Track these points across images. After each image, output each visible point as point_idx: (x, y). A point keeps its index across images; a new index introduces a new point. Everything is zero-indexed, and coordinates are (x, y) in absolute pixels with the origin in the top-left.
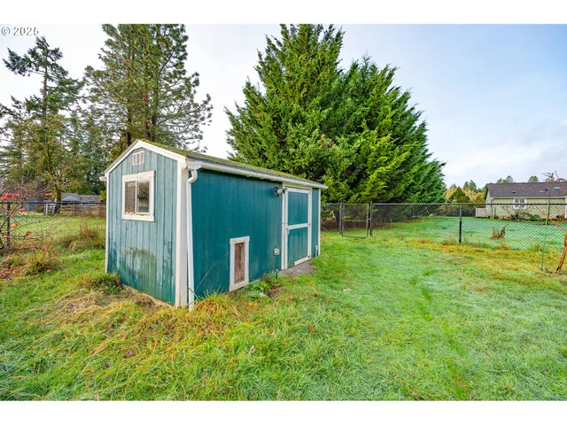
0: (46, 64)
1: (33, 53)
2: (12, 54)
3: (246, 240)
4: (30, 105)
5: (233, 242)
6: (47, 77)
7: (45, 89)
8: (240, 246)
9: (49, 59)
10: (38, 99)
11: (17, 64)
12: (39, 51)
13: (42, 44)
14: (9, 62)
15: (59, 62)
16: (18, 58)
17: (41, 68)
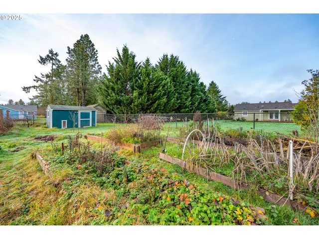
0: (52, 59)
1: (48, 56)
2: (41, 57)
3: (66, 121)
4: (47, 76)
5: (62, 121)
6: (53, 64)
7: (52, 69)
8: (64, 122)
9: (54, 57)
10: (50, 73)
11: (43, 61)
12: (50, 55)
13: (51, 52)
14: (40, 60)
15: (58, 58)
16: (43, 59)
17: (51, 61)
